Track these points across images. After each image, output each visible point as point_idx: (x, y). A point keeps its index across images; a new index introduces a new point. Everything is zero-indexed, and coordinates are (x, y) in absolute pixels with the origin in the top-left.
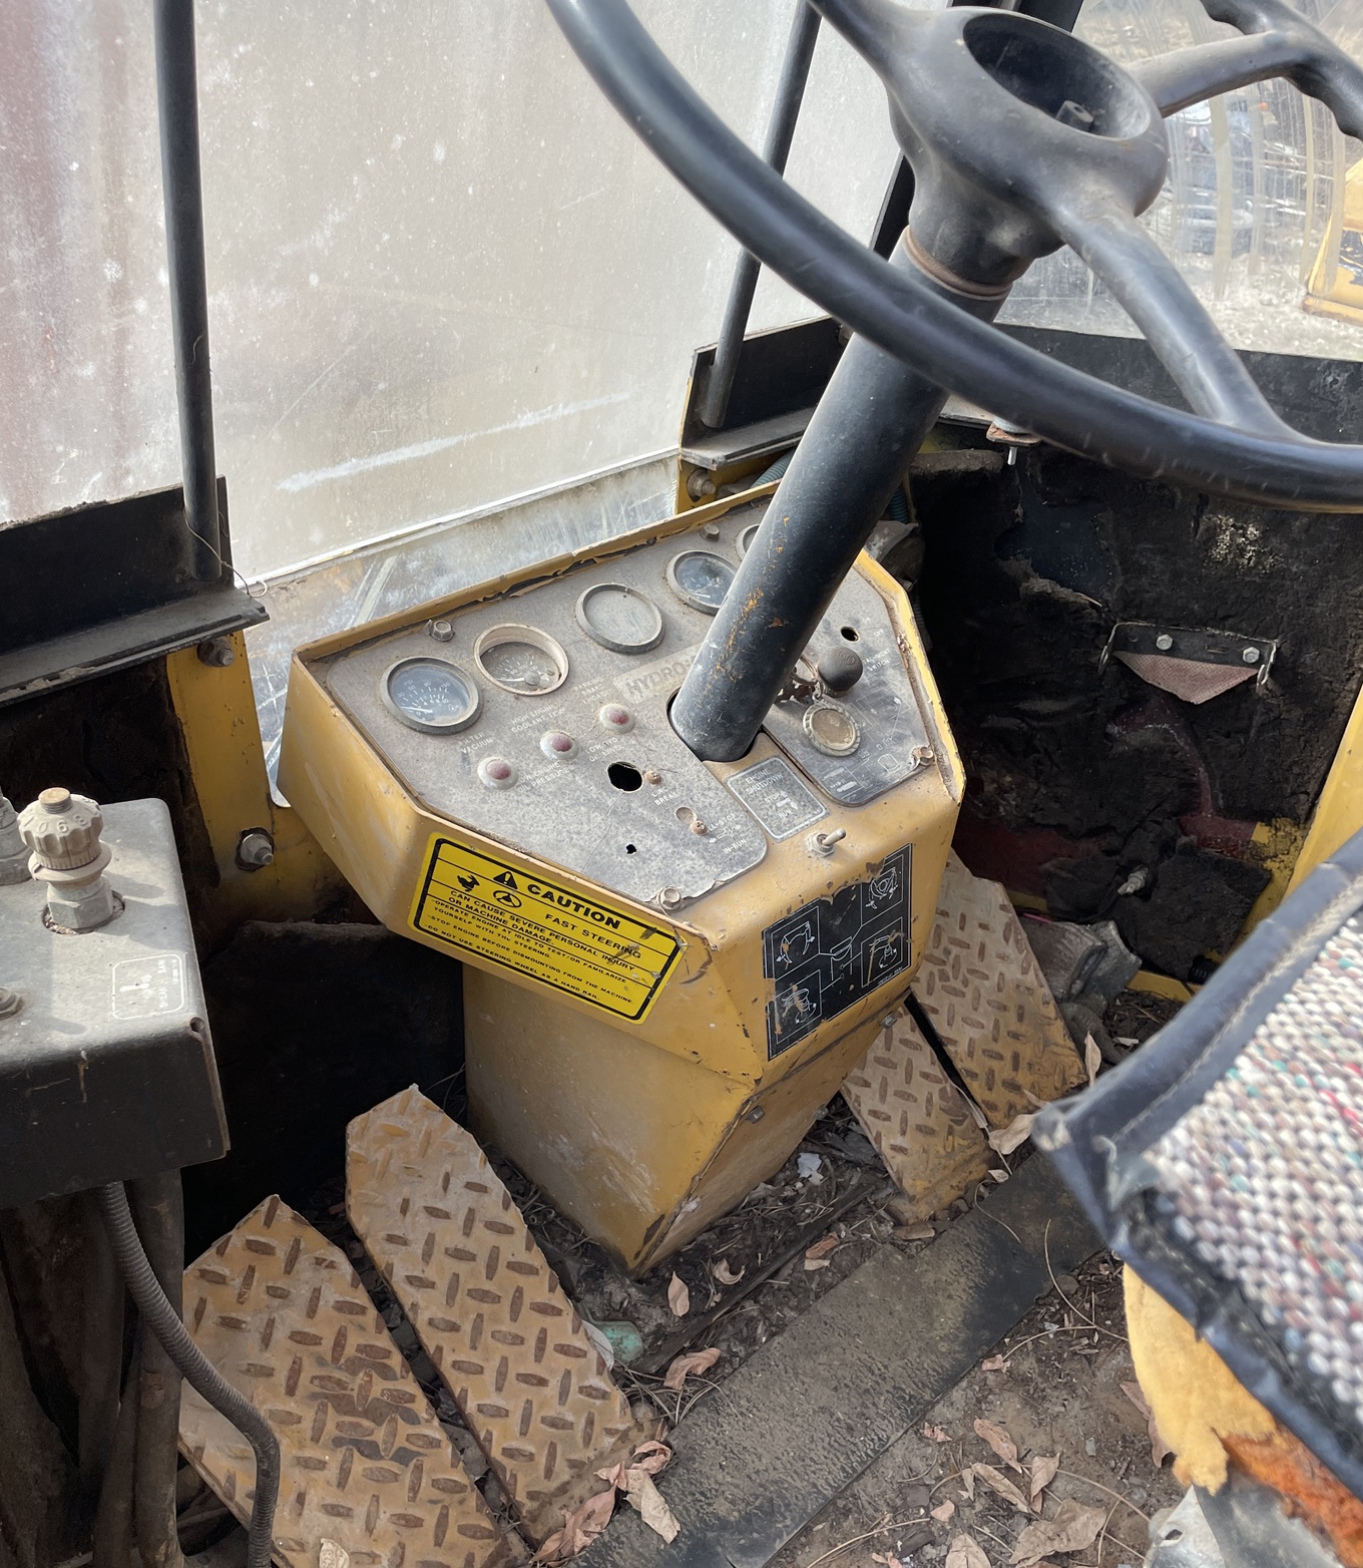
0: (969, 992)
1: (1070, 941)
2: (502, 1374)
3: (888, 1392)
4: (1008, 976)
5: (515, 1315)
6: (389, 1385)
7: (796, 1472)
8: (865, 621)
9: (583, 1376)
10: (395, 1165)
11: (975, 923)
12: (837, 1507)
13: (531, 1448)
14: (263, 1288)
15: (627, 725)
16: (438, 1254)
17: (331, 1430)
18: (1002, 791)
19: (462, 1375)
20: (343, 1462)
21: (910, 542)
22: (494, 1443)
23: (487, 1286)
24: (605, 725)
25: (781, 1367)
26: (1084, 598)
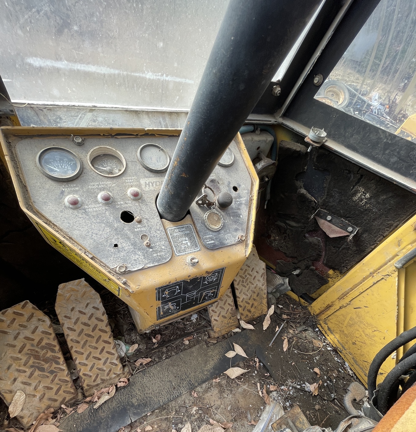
0: (248, 287)
1: (277, 280)
2: (88, 356)
3: (187, 381)
4: (258, 286)
5: (97, 341)
6: (53, 354)
7: (156, 396)
8: (243, 186)
9: (112, 359)
10: (73, 298)
11: (256, 271)
12: (163, 408)
13: (91, 374)
14: (18, 324)
15: (137, 198)
16: (79, 323)
17: (31, 362)
18: (275, 240)
19: (76, 354)
20: (32, 372)
21: (272, 166)
22: (81, 372)
23: (92, 333)
24: (129, 195)
25: (165, 367)
26: (313, 199)
